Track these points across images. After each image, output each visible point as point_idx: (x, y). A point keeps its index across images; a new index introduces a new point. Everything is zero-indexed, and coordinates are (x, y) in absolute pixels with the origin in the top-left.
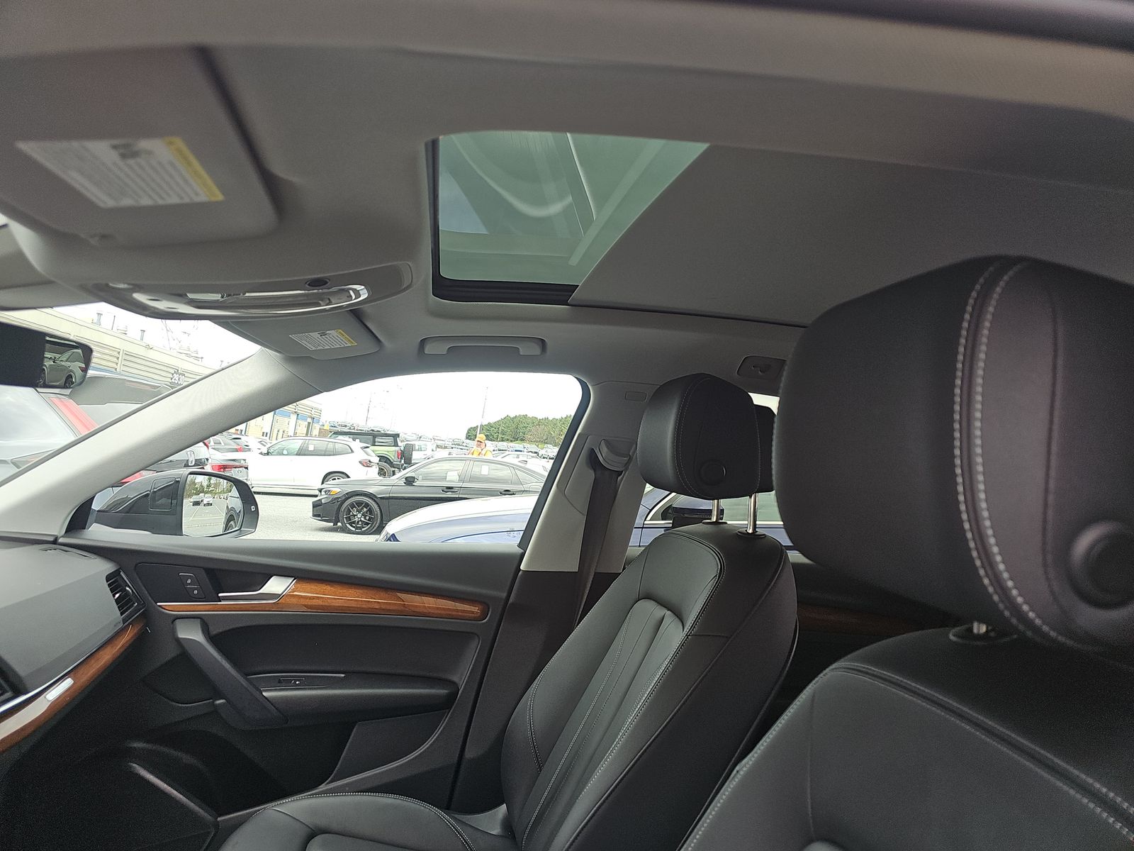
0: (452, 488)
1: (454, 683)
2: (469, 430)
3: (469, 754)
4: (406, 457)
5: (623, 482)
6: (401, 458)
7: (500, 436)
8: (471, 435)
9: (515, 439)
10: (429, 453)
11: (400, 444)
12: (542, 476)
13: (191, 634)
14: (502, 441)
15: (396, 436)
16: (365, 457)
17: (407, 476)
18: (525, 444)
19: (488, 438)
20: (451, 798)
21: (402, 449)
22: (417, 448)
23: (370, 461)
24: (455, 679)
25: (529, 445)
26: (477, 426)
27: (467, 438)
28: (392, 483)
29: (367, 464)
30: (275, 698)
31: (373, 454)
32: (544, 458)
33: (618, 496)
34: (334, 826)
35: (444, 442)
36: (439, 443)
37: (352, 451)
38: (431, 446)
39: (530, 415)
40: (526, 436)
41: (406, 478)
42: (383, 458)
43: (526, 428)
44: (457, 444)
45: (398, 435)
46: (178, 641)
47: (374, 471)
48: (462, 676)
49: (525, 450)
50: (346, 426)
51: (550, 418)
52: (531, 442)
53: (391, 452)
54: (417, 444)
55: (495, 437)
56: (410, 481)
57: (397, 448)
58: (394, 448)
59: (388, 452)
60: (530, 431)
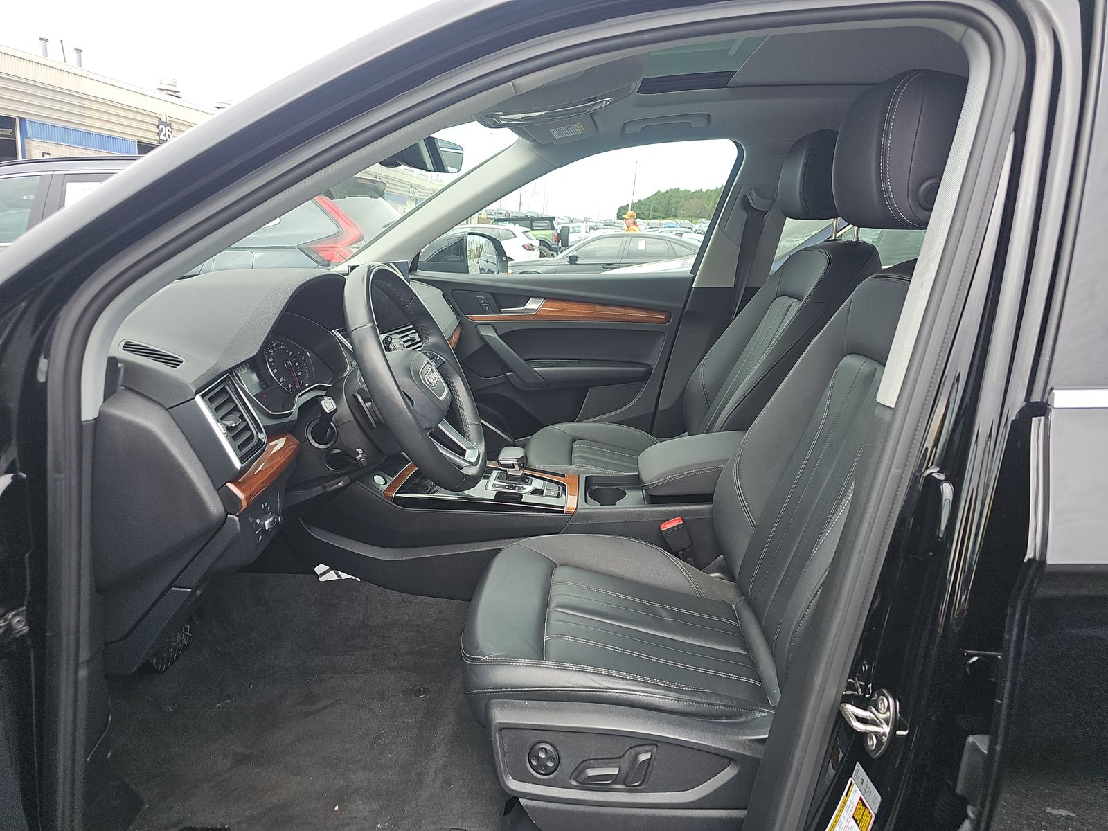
0: (612, 264)
1: (648, 365)
2: (620, 209)
3: (660, 407)
4: (563, 238)
5: (767, 218)
6: (559, 242)
7: (652, 213)
8: (621, 213)
9: (667, 216)
10: (583, 234)
11: (556, 227)
12: (696, 246)
13: (488, 333)
14: (654, 218)
15: (552, 219)
16: (527, 241)
17: (570, 255)
18: (677, 220)
19: (638, 216)
20: (652, 427)
21: (559, 232)
22: (571, 230)
23: (531, 245)
24: (649, 362)
25: (681, 221)
26: (628, 205)
27: (618, 218)
28: (557, 263)
29: (529, 248)
30: (540, 371)
31: (534, 237)
32: (698, 233)
33: (764, 230)
34: (586, 437)
35: (595, 224)
36: (592, 224)
37: (515, 236)
38: (583, 227)
39: (682, 189)
40: (679, 212)
41: (569, 257)
42: (543, 243)
43: (678, 202)
44: (609, 224)
45: (554, 218)
46: (482, 337)
47: (536, 253)
48: (654, 360)
49: (678, 226)
50: (501, 213)
51: (704, 190)
52: (684, 217)
53: (547, 234)
54: (570, 225)
55: (646, 215)
56: (573, 260)
57: (554, 231)
58: (551, 232)
59: (546, 235)
60: (682, 206)
